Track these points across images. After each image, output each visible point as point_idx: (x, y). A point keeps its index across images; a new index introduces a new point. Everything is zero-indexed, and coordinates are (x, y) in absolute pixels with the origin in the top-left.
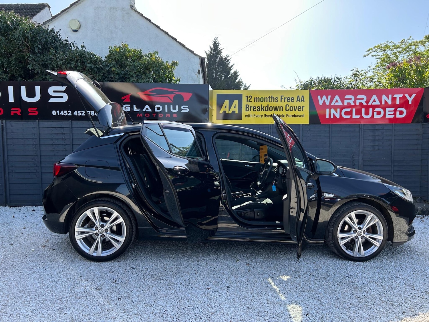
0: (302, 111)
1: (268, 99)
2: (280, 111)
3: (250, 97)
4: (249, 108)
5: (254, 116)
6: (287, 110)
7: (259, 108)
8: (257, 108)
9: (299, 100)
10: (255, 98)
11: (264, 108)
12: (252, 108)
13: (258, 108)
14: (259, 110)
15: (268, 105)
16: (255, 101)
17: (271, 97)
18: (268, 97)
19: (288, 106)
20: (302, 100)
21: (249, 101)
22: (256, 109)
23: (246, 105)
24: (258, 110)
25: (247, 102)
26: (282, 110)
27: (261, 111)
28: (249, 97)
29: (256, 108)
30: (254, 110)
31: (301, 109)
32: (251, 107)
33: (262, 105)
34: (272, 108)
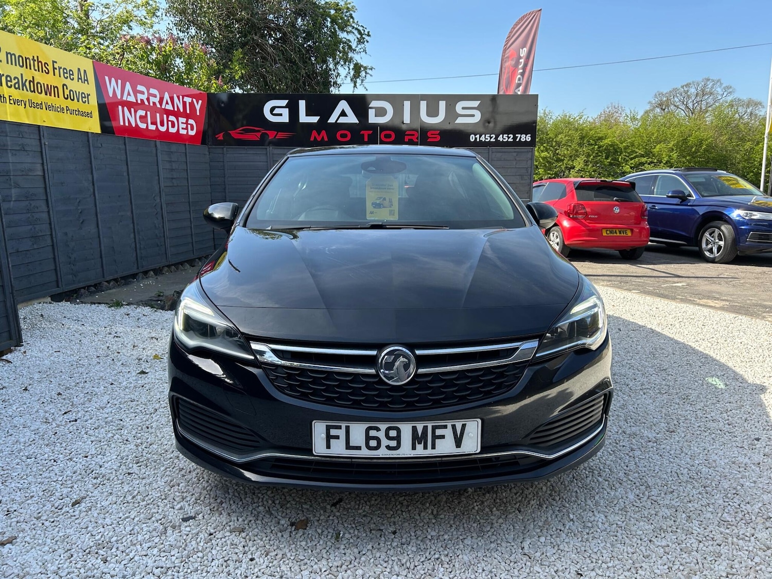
0: (88, 103)
1: (32, 62)
2: (55, 96)
5: (10, 100)
6: (66, 97)
7: (18, 82)
8: (14, 82)
9: (81, 79)
10: (7, 54)
11: (27, 84)
13: (17, 80)
14: (19, 88)
15: (33, 77)
16: (8, 63)
17: (36, 58)
18: (31, 58)
19: (68, 89)
20: (84, 80)
22: (13, 84)
24: (17, 86)
26: (58, 97)
27: (23, 90)
29: (11, 81)
30: (9, 84)
31: (86, 100)
32: (1, 76)
33: (22, 75)
34: (41, 87)
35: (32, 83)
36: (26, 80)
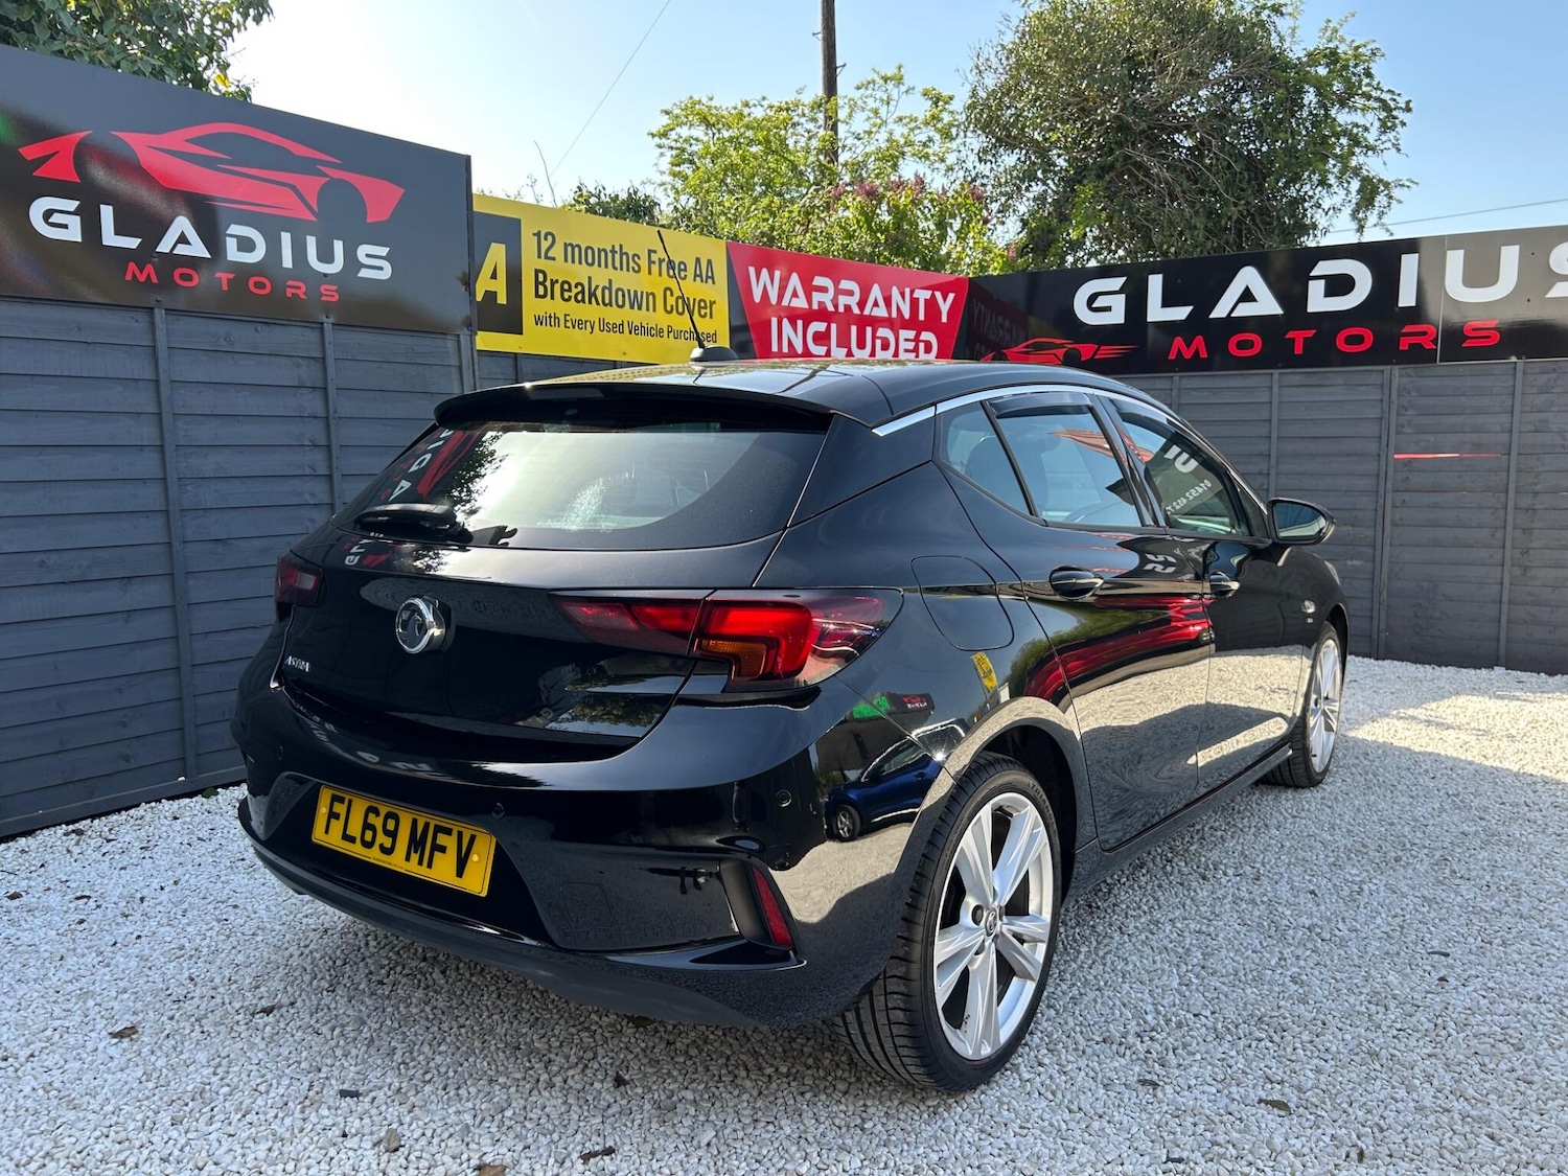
0: (711, 317)
1: (610, 255)
2: (648, 310)
3: (550, 237)
4: (548, 284)
5: (566, 321)
6: (669, 309)
7: (583, 292)
8: (575, 291)
9: (701, 276)
10: (566, 245)
11: (599, 293)
12: (557, 287)
13: (580, 288)
14: (583, 301)
15: (610, 281)
16: (566, 261)
17: (617, 249)
18: (609, 248)
19: (672, 295)
20: (707, 277)
21: (547, 257)
22: (573, 294)
23: (537, 272)
24: (580, 297)
25: (539, 257)
26: (654, 310)
27: (590, 303)
28: (546, 239)
29: (570, 290)
30: (566, 295)
31: (708, 311)
32: (553, 283)
33: (590, 278)
34: (624, 296)
35: (607, 292)
36: (597, 287)
